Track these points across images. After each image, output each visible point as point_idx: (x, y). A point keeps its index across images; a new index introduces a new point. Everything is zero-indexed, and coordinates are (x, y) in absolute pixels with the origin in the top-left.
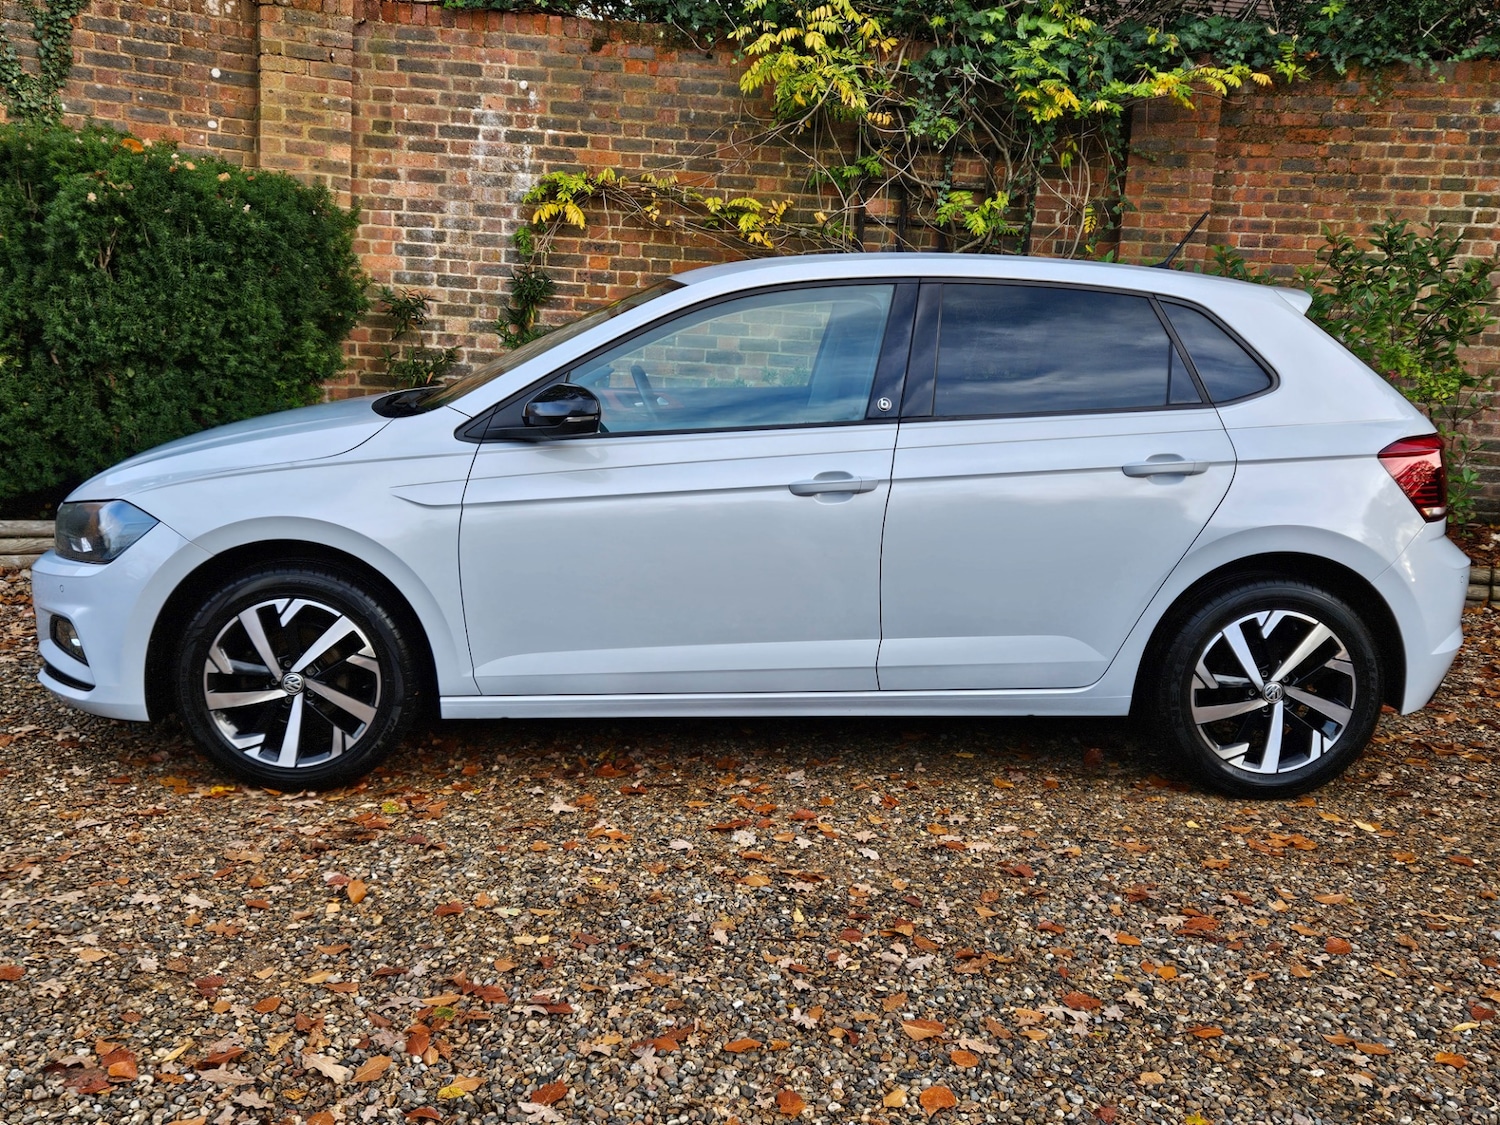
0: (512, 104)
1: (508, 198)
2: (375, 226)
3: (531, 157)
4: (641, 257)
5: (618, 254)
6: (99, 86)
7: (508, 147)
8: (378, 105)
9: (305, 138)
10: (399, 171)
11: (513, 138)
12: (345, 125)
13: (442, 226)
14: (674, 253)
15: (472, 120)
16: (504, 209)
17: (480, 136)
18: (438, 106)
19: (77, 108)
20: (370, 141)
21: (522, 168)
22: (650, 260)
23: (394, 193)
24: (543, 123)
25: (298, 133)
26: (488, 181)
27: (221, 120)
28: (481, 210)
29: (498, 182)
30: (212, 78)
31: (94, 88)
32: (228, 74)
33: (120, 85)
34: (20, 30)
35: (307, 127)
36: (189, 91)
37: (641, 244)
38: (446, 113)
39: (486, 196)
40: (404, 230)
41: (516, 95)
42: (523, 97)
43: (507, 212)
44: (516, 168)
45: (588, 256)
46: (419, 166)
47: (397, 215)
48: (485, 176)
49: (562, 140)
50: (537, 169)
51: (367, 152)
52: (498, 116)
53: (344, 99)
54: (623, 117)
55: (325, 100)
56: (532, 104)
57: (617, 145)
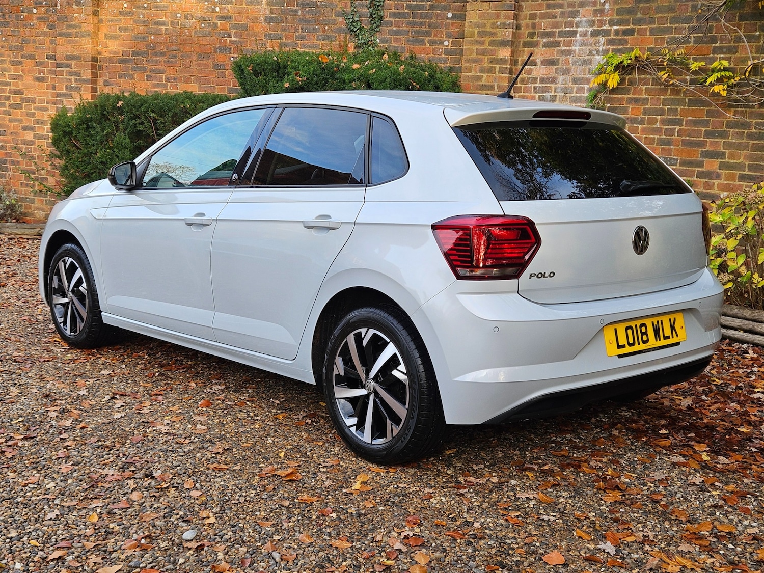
0: (596, 12)
1: (589, 72)
2: (524, 94)
3: (604, 45)
4: (661, 106)
5: (647, 105)
6: (395, 29)
7: (591, 40)
8: (530, 22)
9: (487, 46)
10: (537, 60)
11: (595, 34)
12: (508, 36)
13: (555, 92)
14: (681, 102)
15: (574, 26)
16: (587, 79)
17: (578, 35)
18: (559, 19)
19: (384, 41)
20: (526, 44)
21: (598, 52)
22: (666, 108)
23: (533, 75)
24: (612, 23)
25: (483, 43)
26: (580, 63)
27: (451, 40)
28: (575, 81)
29: (585, 62)
30: (448, 18)
31: (392, 30)
32: (456, 15)
33: (404, 28)
34: (363, 5)
35: (488, 40)
36: (436, 26)
37: (662, 97)
38: (562, 23)
39: (577, 72)
40: (537, 95)
41: (598, 7)
42: (602, 7)
43: (588, 81)
44: (595, 52)
45: (631, 107)
46: (547, 57)
47: (534, 87)
48: (579, 59)
49: (621, 32)
50: (606, 52)
51: (523, 51)
52: (588, 21)
53: (508, 22)
54: (657, 13)
55: (499, 23)
56: (606, 11)
57: (652, 30)
